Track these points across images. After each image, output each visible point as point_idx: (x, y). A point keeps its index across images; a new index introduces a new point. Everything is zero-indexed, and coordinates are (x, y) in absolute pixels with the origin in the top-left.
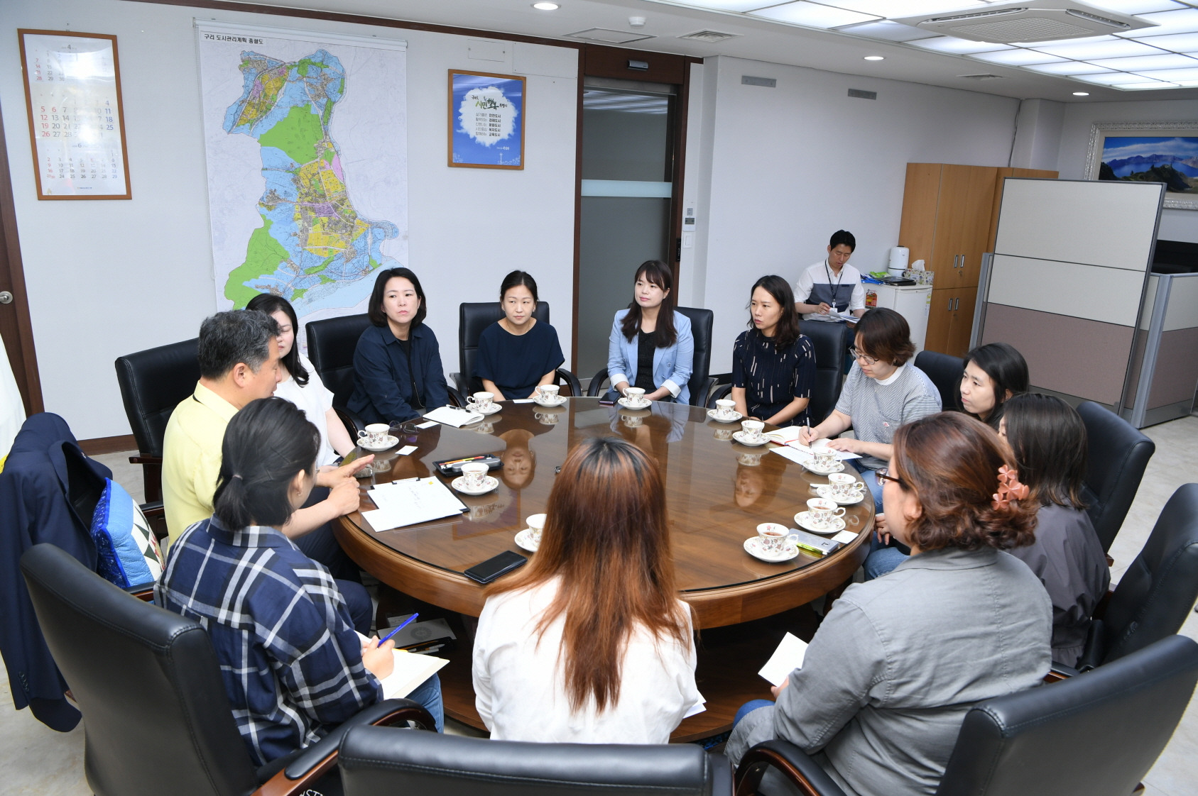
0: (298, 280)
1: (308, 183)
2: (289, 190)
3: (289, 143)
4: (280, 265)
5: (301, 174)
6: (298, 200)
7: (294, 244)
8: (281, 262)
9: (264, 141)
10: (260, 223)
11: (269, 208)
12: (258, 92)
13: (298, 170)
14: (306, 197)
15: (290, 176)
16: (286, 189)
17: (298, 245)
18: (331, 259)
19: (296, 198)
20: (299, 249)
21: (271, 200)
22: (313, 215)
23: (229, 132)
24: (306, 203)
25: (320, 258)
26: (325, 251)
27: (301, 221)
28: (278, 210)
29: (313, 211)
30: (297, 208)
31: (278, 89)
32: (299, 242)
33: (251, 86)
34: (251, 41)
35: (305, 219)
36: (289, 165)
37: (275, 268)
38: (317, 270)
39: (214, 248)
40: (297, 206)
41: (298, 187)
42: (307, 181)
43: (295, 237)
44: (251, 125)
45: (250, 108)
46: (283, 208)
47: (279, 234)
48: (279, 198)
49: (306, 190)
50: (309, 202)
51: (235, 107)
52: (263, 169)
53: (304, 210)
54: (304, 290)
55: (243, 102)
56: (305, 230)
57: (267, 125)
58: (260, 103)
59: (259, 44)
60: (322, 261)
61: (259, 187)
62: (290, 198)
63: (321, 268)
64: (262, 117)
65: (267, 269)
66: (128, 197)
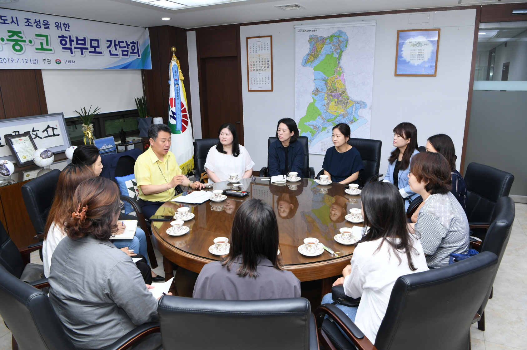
0: (324, 123)
1: (331, 85)
2: (323, 88)
3: (324, 69)
4: (318, 117)
5: (328, 81)
6: (326, 91)
7: (323, 109)
8: (318, 116)
9: (315, 69)
10: (312, 101)
11: (316, 95)
12: (314, 50)
13: (327, 80)
14: (329, 90)
15: (324, 82)
16: (322, 87)
17: (325, 110)
18: (337, 116)
19: (325, 91)
20: (325, 111)
21: (316, 92)
22: (331, 98)
23: (303, 66)
24: (329, 93)
25: (333, 115)
26: (335, 113)
27: (327, 100)
28: (319, 96)
29: (332, 96)
30: (326, 95)
31: (322, 48)
32: (325, 109)
33: (312, 48)
34: (313, 31)
35: (328, 99)
36: (324, 78)
37: (316, 118)
38: (331, 120)
39: (296, 109)
40: (326, 94)
41: (326, 87)
42: (330, 84)
43: (324, 107)
44: (311, 63)
45: (311, 57)
46: (321, 95)
47: (318, 105)
48: (319, 91)
49: (330, 88)
50: (330, 92)
51: (306, 57)
52: (314, 80)
53: (328, 96)
54: (326, 128)
55: (309, 54)
56: (328, 104)
57: (317, 62)
58: (315, 54)
59: (316, 32)
60: (334, 116)
61: (312, 88)
62: (323, 91)
63: (333, 119)
64: (315, 59)
65: (313, 119)
66: (272, 90)
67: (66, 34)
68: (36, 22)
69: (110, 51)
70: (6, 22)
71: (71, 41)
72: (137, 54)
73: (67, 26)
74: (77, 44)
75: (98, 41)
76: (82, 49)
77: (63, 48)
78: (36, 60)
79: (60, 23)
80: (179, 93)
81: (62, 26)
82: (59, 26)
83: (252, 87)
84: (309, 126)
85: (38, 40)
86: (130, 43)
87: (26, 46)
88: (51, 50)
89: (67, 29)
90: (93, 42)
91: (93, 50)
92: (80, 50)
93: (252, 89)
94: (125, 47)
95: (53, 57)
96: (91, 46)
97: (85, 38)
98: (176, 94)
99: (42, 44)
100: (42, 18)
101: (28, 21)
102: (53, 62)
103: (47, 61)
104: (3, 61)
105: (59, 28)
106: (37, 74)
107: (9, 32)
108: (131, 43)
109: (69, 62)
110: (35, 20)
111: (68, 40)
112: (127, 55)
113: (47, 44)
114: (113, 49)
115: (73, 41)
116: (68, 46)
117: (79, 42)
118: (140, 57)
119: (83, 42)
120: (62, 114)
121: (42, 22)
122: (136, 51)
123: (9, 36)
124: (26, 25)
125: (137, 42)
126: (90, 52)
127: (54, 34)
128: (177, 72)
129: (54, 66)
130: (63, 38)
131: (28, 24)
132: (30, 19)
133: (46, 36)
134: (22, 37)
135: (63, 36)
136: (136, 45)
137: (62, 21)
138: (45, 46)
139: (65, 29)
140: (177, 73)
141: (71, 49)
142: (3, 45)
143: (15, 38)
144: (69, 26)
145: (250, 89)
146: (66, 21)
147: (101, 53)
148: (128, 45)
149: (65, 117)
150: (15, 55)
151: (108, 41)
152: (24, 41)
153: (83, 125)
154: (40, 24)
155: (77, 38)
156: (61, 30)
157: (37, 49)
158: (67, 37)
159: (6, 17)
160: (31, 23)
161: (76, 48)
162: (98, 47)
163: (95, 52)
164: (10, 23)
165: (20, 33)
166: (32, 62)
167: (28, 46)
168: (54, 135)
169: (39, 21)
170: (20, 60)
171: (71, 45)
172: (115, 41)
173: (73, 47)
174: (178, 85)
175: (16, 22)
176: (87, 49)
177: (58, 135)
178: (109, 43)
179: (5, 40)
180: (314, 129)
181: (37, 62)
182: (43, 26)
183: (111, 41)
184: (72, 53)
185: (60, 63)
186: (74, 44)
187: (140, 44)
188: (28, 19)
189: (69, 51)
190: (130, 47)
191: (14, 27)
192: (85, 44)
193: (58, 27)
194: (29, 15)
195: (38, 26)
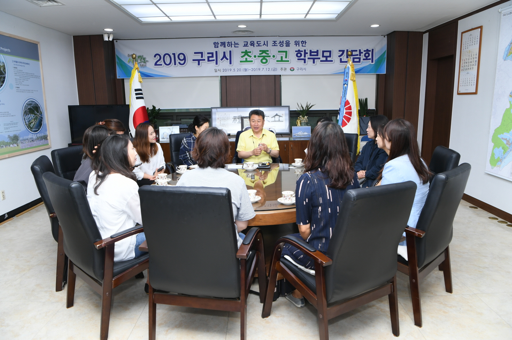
10: (508, 106)
23: (505, 60)
37: (510, 130)
51: (508, 47)
55: (511, 43)
65: (507, 130)
66: (475, 93)
67: (302, 49)
68: (280, 42)
69: (341, 59)
70: (260, 45)
71: (306, 53)
72: (371, 61)
73: (304, 42)
74: (310, 56)
75: (330, 52)
76: (314, 59)
77: (298, 59)
78: (276, 69)
79: (299, 41)
80: (346, 92)
81: (300, 43)
82: (298, 43)
83: (462, 91)
84: (503, 140)
85: (280, 55)
86: (363, 51)
87: (270, 59)
88: (288, 61)
89: (304, 45)
90: (325, 53)
91: (324, 59)
92: (312, 60)
93: (461, 92)
94: (357, 55)
95: (288, 66)
96: (323, 56)
97: (318, 51)
98: (343, 93)
99: (282, 57)
100: (285, 39)
101: (275, 43)
102: (288, 69)
103: (283, 69)
104: (253, 70)
105: (298, 45)
106: (277, 79)
107: (260, 51)
108: (365, 51)
109: (301, 69)
110: (280, 41)
111: (303, 53)
112: (359, 62)
113: (286, 57)
114: (344, 57)
115: (307, 53)
116: (303, 57)
117: (312, 54)
118: (374, 63)
119: (316, 54)
120: (289, 107)
121: (284, 42)
122: (370, 57)
123: (260, 54)
124: (272, 46)
125: (373, 50)
126: (321, 61)
127: (292, 50)
128: (348, 73)
129: (289, 72)
130: (299, 52)
131: (275, 44)
132: (276, 41)
133: (286, 52)
134: (268, 54)
135: (299, 51)
136: (370, 53)
137: (300, 39)
138: (284, 59)
139: (302, 45)
140: (348, 75)
141: (305, 60)
142: (255, 60)
143: (264, 54)
144: (306, 43)
145: (459, 92)
146: (303, 39)
147: (332, 61)
148: (360, 53)
149: (290, 110)
150: (262, 66)
151: (340, 51)
152: (270, 56)
153: (301, 116)
154: (283, 43)
155: (311, 51)
156: (299, 46)
157: (277, 61)
158: (302, 51)
159: (260, 42)
160: (277, 44)
161: (309, 58)
162: (330, 56)
163: (326, 61)
164: (262, 46)
165: (268, 51)
166: (273, 70)
167: (272, 59)
168: (279, 121)
169: (283, 42)
170: (265, 69)
171: (305, 56)
172: (347, 50)
173: (306, 58)
174: (347, 85)
175: (266, 44)
176: (319, 58)
177: (283, 121)
178: (341, 53)
179: (257, 56)
180: (507, 144)
181: (276, 70)
182: (285, 45)
183: (343, 51)
184: (305, 62)
185: (294, 70)
186: (308, 56)
187: (376, 52)
188: (275, 42)
189: (303, 61)
190: (363, 55)
191: (264, 48)
192: (317, 55)
193: (296, 45)
194: (275, 39)
195: (282, 45)
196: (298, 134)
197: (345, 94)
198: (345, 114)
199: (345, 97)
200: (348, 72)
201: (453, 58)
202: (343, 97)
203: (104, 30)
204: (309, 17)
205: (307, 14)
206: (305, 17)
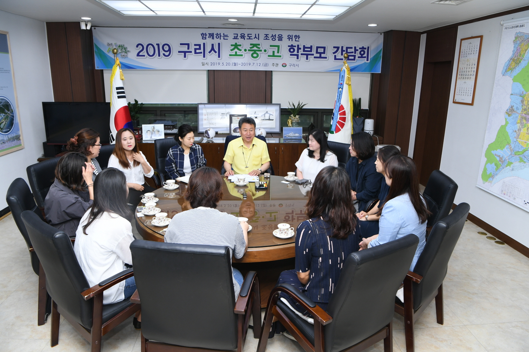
0: (511, 157)
1: (527, 103)
2: (518, 107)
3: (524, 80)
4: (506, 146)
5: (525, 98)
6: (520, 112)
7: (514, 136)
8: (507, 145)
9: (514, 80)
10: (504, 123)
11: (509, 115)
12: (517, 54)
13: (524, 96)
14: (524, 111)
15: (520, 98)
16: (517, 106)
17: (515, 137)
18: (527, 149)
19: (520, 111)
20: (515, 140)
21: (511, 111)
22: (524, 121)
23: (503, 75)
24: (524, 115)
25: (522, 147)
26: (525, 144)
27: (519, 124)
28: (512, 117)
29: (525, 120)
30: (519, 117)
31: (526, 50)
32: (516, 136)
33: (515, 50)
34: (520, 27)
35: (521, 123)
36: (521, 93)
37: (504, 147)
38: (519, 153)
39: (487, 131)
40: (520, 116)
41: (522, 105)
42: (527, 102)
43: (515, 133)
44: (511, 71)
45: (513, 62)
46: (514, 116)
47: (509, 130)
48: (514, 111)
49: (525, 107)
50: (525, 114)
51: (508, 62)
52: (512, 94)
53: (522, 118)
54: (512, 163)
55: (511, 59)
56: (520, 130)
57: (518, 70)
58: (517, 59)
59: (523, 27)
60: (523, 149)
61: (507, 106)
62: (518, 111)
63: (521, 153)
64: (516, 66)
65: (501, 147)
66: (472, 104)
67: (295, 43)
68: (272, 36)
69: (335, 56)
70: (251, 38)
71: (299, 49)
72: (366, 59)
73: (298, 37)
74: (303, 51)
75: (324, 48)
76: (307, 55)
77: (291, 55)
78: (267, 64)
79: (292, 35)
80: (341, 96)
81: (293, 37)
82: (291, 37)
83: (458, 99)
84: (496, 156)
85: (271, 49)
86: (358, 49)
87: (261, 54)
88: (280, 56)
89: (297, 39)
90: (319, 49)
91: (318, 55)
92: (305, 56)
93: (456, 101)
94: (352, 52)
95: (280, 61)
96: (317, 52)
97: (311, 46)
98: (338, 97)
99: (274, 52)
100: (277, 33)
101: (267, 36)
102: (280, 65)
103: (275, 64)
104: (243, 65)
105: (291, 40)
106: (268, 75)
107: (251, 44)
108: (360, 48)
109: (294, 65)
110: (272, 35)
111: (296, 48)
112: (354, 59)
113: (278, 52)
114: (339, 54)
115: (300, 49)
116: (295, 53)
117: (306, 49)
118: (369, 62)
119: (309, 50)
120: (280, 105)
121: (277, 36)
122: (365, 55)
123: (250, 48)
124: (264, 39)
125: (368, 47)
126: (315, 57)
127: (285, 44)
128: (343, 77)
129: (280, 68)
130: (292, 47)
131: (266, 38)
132: (268, 35)
133: (278, 47)
134: (259, 48)
135: (292, 45)
136: (366, 51)
137: (294, 33)
138: (276, 54)
139: (295, 40)
140: (343, 78)
141: (297, 56)
142: (245, 54)
143: (255, 48)
144: (299, 37)
145: (455, 101)
146: (297, 33)
147: (326, 58)
148: (356, 50)
149: (281, 108)
150: (252, 61)
151: (334, 47)
152: (261, 51)
153: (292, 115)
154: (275, 37)
155: (304, 46)
156: (292, 41)
157: (269, 56)
158: (295, 46)
159: (251, 34)
160: (269, 37)
161: (302, 54)
162: (324, 53)
163: (320, 57)
164: (253, 39)
165: (259, 45)
166: (264, 65)
167: (263, 54)
168: (269, 119)
169: (275, 36)
170: (255, 64)
171: (298, 52)
172: (342, 47)
173: (300, 54)
174: (342, 89)
175: (257, 37)
176: (313, 55)
177: (273, 120)
178: (336, 49)
179: (247, 50)
180: (500, 161)
181: (267, 65)
182: (277, 39)
183: (338, 48)
184: (298, 58)
185: (286, 66)
186: (301, 51)
187: (371, 49)
188: (267, 35)
189: (296, 57)
190: (358, 52)
191: (255, 41)
192: (311, 51)
193: (289, 39)
194: (267, 32)
195: (274, 39)
196: (289, 135)
197: (339, 98)
198: (339, 119)
199: (339, 102)
200: (343, 75)
201: (450, 64)
202: (337, 102)
203: (81, 18)
204: (305, 17)
205: (303, 15)
206: (301, 17)
